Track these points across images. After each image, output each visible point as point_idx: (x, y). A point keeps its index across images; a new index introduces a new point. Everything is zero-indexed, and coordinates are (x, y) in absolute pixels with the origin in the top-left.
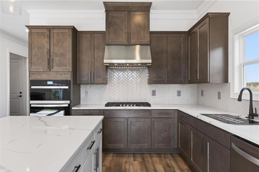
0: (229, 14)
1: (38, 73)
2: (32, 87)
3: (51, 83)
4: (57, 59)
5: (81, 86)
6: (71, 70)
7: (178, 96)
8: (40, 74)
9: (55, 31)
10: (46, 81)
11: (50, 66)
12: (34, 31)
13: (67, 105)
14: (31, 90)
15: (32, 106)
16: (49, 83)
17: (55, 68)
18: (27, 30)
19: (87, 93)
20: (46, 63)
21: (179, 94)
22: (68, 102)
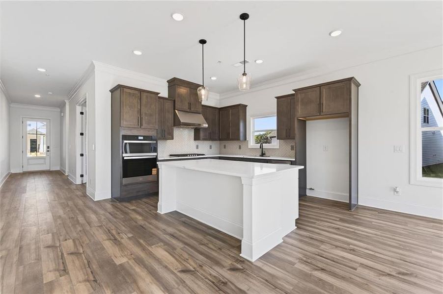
0: (247, 106)
3: (142, 138)
6: (157, 128)
10: (137, 136)
13: (155, 157)
15: (125, 158)
17: (145, 125)
22: (156, 154)
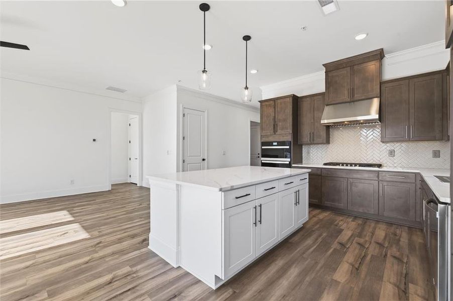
1: (267, 136)
2: (263, 147)
3: (276, 144)
4: (280, 124)
5: (303, 146)
6: (291, 132)
7: (433, 157)
8: (268, 137)
9: (279, 101)
10: (272, 142)
11: (275, 131)
12: (264, 104)
13: (288, 163)
14: (262, 149)
15: (263, 162)
16: (274, 144)
17: (279, 132)
18: (259, 103)
19: (308, 153)
20: (272, 127)
21: (436, 154)
22: (289, 160)
